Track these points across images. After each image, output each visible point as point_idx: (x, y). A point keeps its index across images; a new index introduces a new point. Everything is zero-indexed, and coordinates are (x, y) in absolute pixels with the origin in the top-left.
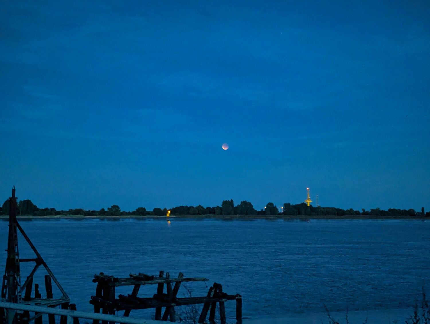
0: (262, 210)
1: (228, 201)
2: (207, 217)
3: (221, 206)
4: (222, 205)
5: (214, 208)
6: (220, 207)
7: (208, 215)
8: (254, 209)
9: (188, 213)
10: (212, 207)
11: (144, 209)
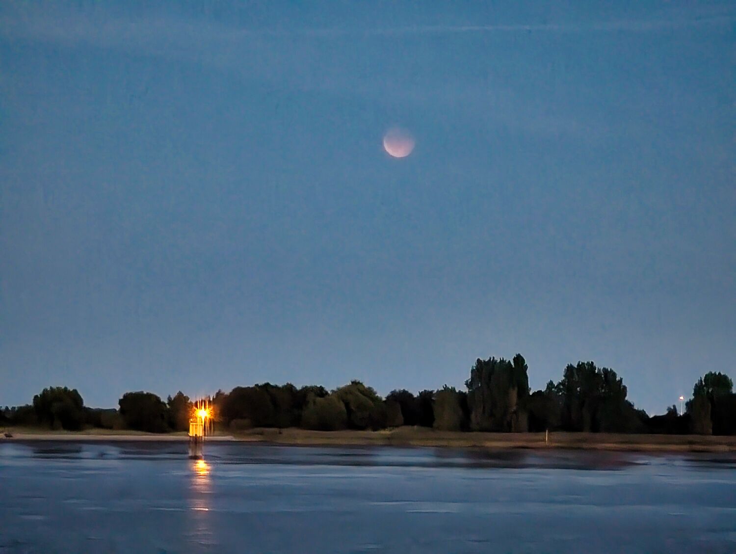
0: (673, 412)
1: (502, 361)
2: (390, 443)
3: (465, 390)
4: (469, 385)
5: (426, 396)
6: (460, 393)
7: (396, 431)
8: (630, 406)
9: (298, 422)
10: (416, 395)
11: (75, 397)
